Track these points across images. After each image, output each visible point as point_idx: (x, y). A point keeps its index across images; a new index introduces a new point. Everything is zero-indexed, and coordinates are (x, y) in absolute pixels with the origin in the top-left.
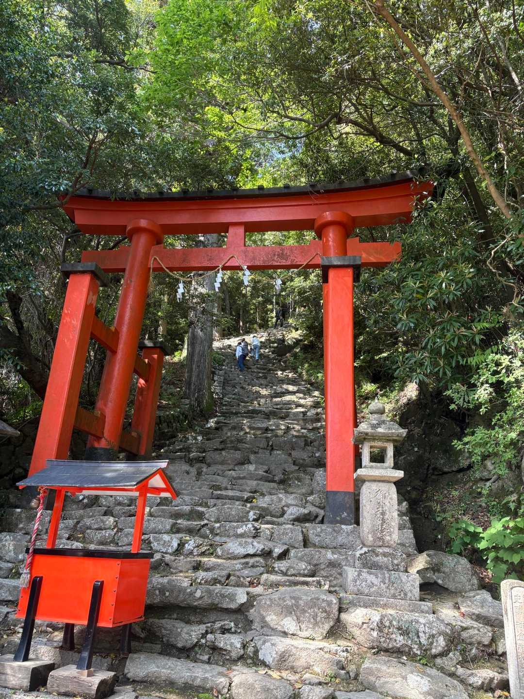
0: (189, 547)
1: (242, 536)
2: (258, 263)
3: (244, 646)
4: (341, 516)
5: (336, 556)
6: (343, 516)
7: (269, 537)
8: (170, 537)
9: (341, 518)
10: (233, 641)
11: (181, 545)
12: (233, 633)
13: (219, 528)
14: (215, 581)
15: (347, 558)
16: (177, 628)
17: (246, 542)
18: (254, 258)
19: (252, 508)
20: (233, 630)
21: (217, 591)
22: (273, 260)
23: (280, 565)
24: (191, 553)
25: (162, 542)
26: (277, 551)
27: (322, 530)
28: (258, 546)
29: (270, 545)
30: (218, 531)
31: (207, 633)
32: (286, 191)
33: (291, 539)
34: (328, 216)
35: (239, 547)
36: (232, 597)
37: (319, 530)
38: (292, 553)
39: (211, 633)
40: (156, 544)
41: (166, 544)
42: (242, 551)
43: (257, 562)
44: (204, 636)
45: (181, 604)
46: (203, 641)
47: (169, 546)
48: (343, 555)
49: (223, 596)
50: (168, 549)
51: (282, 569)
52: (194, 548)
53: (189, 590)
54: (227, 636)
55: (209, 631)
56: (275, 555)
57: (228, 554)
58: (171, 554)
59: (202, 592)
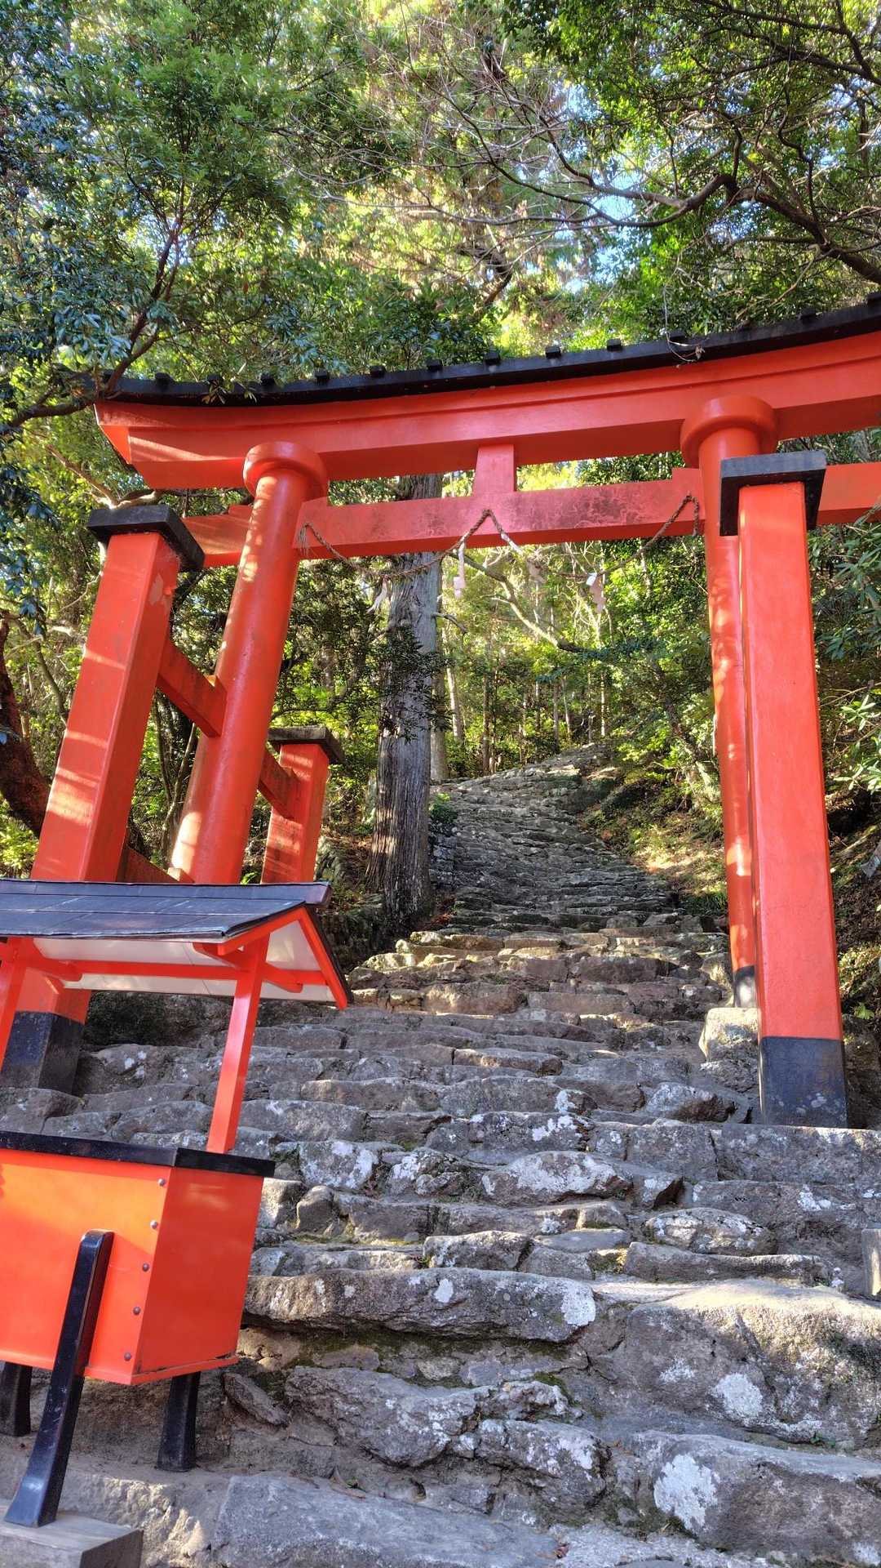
0: (404, 1174)
1: (548, 1144)
2: (548, 526)
3: (603, 1462)
4: (808, 1103)
5: (826, 1204)
6: (814, 1104)
7: (621, 1150)
8: (351, 1147)
9: (811, 1111)
10: (564, 1444)
11: (382, 1169)
12: (560, 1419)
13: (483, 1125)
14: (489, 1260)
15: (860, 1209)
16: (384, 1397)
17: (562, 1159)
18: (538, 516)
19: (562, 1084)
20: (560, 1408)
21: (501, 1285)
22: (584, 517)
23: (670, 1221)
24: (411, 1186)
25: (330, 1161)
26: (654, 1184)
27: (761, 1140)
28: (599, 1170)
29: (630, 1170)
30: (480, 1135)
31: (479, 1414)
32: (613, 356)
33: (683, 1156)
34: (715, 410)
35: (543, 1173)
36: (551, 1305)
37: (752, 1138)
38: (696, 1193)
39: (492, 1416)
40: (313, 1165)
41: (342, 1165)
42: (553, 1183)
43: (602, 1212)
44: (469, 1424)
45: (389, 1324)
46: (467, 1442)
47: (349, 1171)
48: (845, 1201)
49: (520, 1300)
50: (345, 1180)
51: (677, 1233)
52: (417, 1175)
53: (415, 1281)
54: (542, 1427)
55: (487, 1412)
56: (647, 1197)
57: (513, 1193)
58: (353, 1192)
59: (456, 1287)
